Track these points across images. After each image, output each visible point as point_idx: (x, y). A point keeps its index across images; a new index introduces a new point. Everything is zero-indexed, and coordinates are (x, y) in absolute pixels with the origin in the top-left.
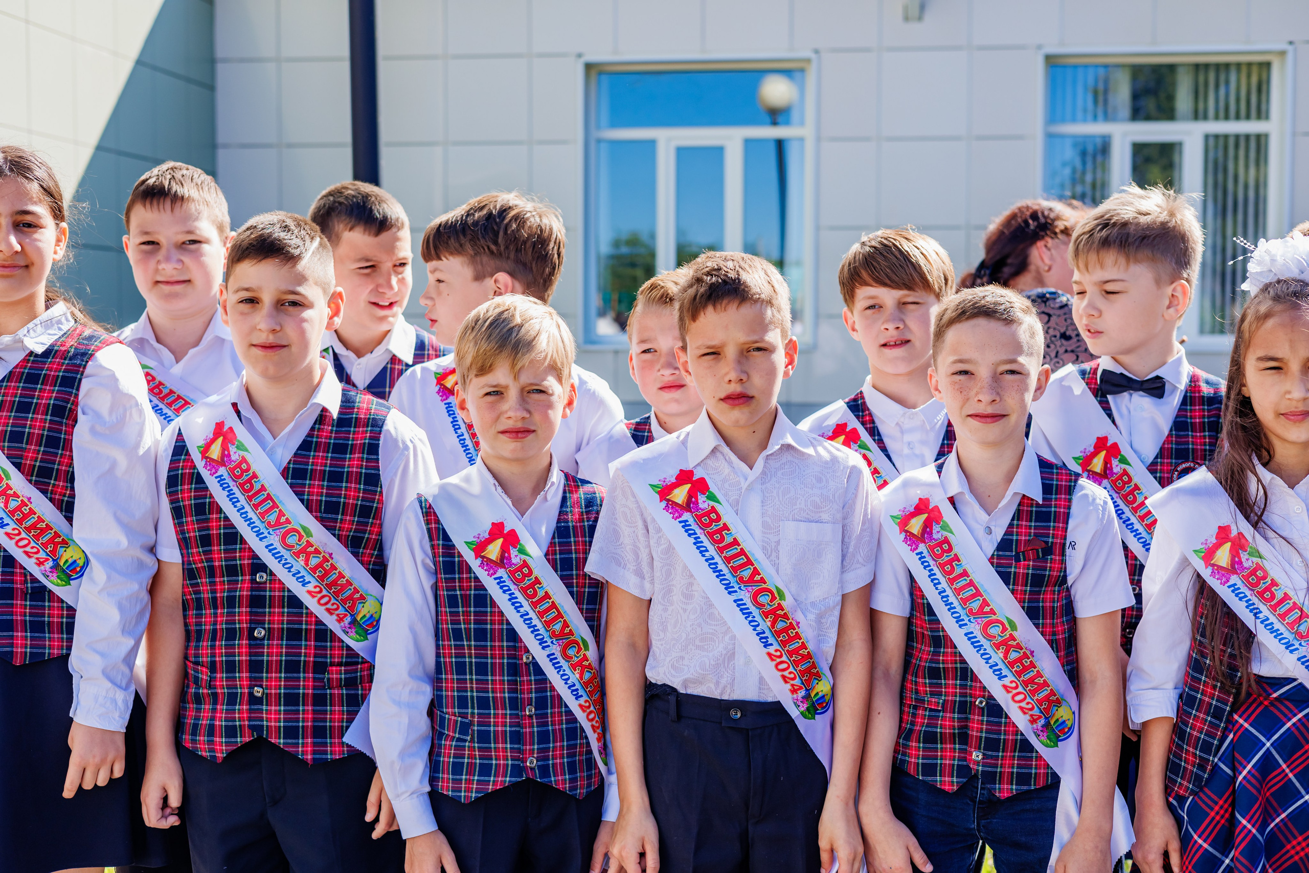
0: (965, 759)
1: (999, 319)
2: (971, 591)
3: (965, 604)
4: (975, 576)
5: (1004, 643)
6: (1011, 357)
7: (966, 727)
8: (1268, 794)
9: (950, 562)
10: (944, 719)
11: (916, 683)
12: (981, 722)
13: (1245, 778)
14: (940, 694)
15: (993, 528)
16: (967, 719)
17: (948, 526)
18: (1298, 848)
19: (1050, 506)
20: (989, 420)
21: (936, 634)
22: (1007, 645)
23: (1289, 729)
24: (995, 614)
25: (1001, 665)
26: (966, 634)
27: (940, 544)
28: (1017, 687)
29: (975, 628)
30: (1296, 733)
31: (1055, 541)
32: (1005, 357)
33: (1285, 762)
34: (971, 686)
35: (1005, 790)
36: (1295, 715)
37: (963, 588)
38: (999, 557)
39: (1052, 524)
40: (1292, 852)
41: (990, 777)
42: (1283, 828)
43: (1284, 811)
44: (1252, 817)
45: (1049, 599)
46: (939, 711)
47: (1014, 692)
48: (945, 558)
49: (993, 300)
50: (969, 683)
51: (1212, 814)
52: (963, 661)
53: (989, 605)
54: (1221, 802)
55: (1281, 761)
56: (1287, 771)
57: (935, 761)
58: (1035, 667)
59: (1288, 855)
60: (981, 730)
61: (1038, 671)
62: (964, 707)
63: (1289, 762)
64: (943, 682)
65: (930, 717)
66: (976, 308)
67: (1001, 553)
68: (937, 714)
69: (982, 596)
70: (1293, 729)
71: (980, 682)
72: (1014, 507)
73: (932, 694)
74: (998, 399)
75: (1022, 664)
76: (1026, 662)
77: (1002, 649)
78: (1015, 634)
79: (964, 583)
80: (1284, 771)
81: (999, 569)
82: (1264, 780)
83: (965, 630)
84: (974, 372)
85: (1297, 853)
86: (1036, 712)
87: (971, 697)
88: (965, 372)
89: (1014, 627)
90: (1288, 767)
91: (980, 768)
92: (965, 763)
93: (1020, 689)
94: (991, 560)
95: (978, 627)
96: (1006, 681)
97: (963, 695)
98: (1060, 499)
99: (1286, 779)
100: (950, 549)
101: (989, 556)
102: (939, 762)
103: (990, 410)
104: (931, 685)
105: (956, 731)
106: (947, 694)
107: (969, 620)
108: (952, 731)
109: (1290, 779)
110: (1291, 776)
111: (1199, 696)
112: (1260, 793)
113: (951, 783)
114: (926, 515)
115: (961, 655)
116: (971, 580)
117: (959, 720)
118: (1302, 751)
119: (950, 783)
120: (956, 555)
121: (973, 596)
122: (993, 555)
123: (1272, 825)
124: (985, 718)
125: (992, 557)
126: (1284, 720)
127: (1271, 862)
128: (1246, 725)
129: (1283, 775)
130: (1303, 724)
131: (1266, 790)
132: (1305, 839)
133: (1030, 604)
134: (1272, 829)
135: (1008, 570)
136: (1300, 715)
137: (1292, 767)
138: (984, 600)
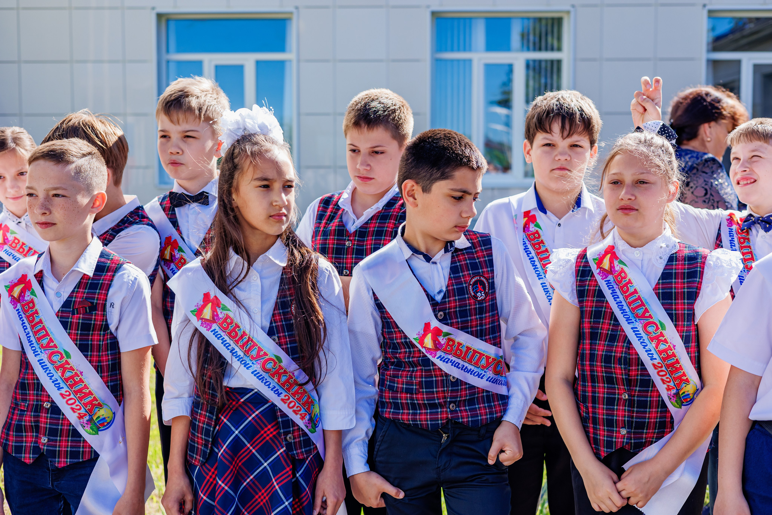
0: (37, 442)
2: (43, 333)
3: (39, 341)
4: (45, 324)
6: (56, 186)
7: (38, 421)
8: (240, 464)
9: (32, 315)
10: (26, 416)
12: (47, 418)
13: (222, 454)
14: (26, 400)
15: (62, 293)
16: (38, 416)
18: (262, 497)
19: (99, 280)
20: (44, 226)
22: (63, 367)
23: (250, 421)
24: (56, 347)
25: (59, 381)
26: (39, 361)
27: (28, 304)
28: (69, 395)
29: (44, 357)
30: (255, 423)
31: (99, 302)
32: (51, 186)
33: (249, 443)
34: (41, 394)
35: (62, 462)
36: (254, 412)
37: (38, 331)
38: (62, 312)
39: (98, 291)
40: (259, 500)
42: (252, 485)
43: (252, 474)
44: (225, 479)
45: (96, 339)
46: (25, 411)
47: (68, 398)
48: (30, 312)
51: (208, 477)
52: (37, 379)
53: (53, 342)
54: (211, 471)
55: (246, 442)
56: (251, 448)
57: (22, 444)
58: (83, 382)
59: (257, 503)
60: (46, 423)
61: (85, 385)
63: (251, 443)
64: (28, 392)
65: (20, 415)
67: (65, 309)
68: (23, 413)
69: (49, 336)
70: (253, 421)
71: (47, 392)
73: (22, 400)
74: (48, 212)
75: (74, 380)
76: (77, 379)
77: (61, 370)
78: (69, 360)
79: (39, 327)
80: (248, 448)
81: (62, 319)
83: (38, 358)
85: (262, 500)
87: (41, 401)
88: (32, 195)
89: (68, 355)
90: (251, 445)
91: (46, 448)
92: (37, 445)
94: (57, 314)
95: (46, 356)
96: (63, 391)
97: (37, 400)
98: (107, 276)
99: (251, 454)
100: (34, 306)
103: (43, 220)
104: (22, 394)
105: (33, 424)
106: (30, 400)
107: (41, 352)
109: (253, 453)
110: (254, 451)
111: (201, 401)
112: (231, 463)
113: (30, 458)
114: (23, 285)
116: (44, 326)
117: (34, 416)
118: (259, 435)
120: (37, 310)
121: (44, 336)
122: (59, 310)
123: (245, 484)
124: (49, 415)
125: (58, 312)
126: (247, 416)
127: (246, 508)
128: (225, 420)
129: (248, 451)
130: (259, 418)
131: (238, 461)
132: (266, 491)
133: (81, 342)
134: (245, 486)
135: (67, 320)
136: (257, 412)
137: (254, 445)
138: (51, 338)
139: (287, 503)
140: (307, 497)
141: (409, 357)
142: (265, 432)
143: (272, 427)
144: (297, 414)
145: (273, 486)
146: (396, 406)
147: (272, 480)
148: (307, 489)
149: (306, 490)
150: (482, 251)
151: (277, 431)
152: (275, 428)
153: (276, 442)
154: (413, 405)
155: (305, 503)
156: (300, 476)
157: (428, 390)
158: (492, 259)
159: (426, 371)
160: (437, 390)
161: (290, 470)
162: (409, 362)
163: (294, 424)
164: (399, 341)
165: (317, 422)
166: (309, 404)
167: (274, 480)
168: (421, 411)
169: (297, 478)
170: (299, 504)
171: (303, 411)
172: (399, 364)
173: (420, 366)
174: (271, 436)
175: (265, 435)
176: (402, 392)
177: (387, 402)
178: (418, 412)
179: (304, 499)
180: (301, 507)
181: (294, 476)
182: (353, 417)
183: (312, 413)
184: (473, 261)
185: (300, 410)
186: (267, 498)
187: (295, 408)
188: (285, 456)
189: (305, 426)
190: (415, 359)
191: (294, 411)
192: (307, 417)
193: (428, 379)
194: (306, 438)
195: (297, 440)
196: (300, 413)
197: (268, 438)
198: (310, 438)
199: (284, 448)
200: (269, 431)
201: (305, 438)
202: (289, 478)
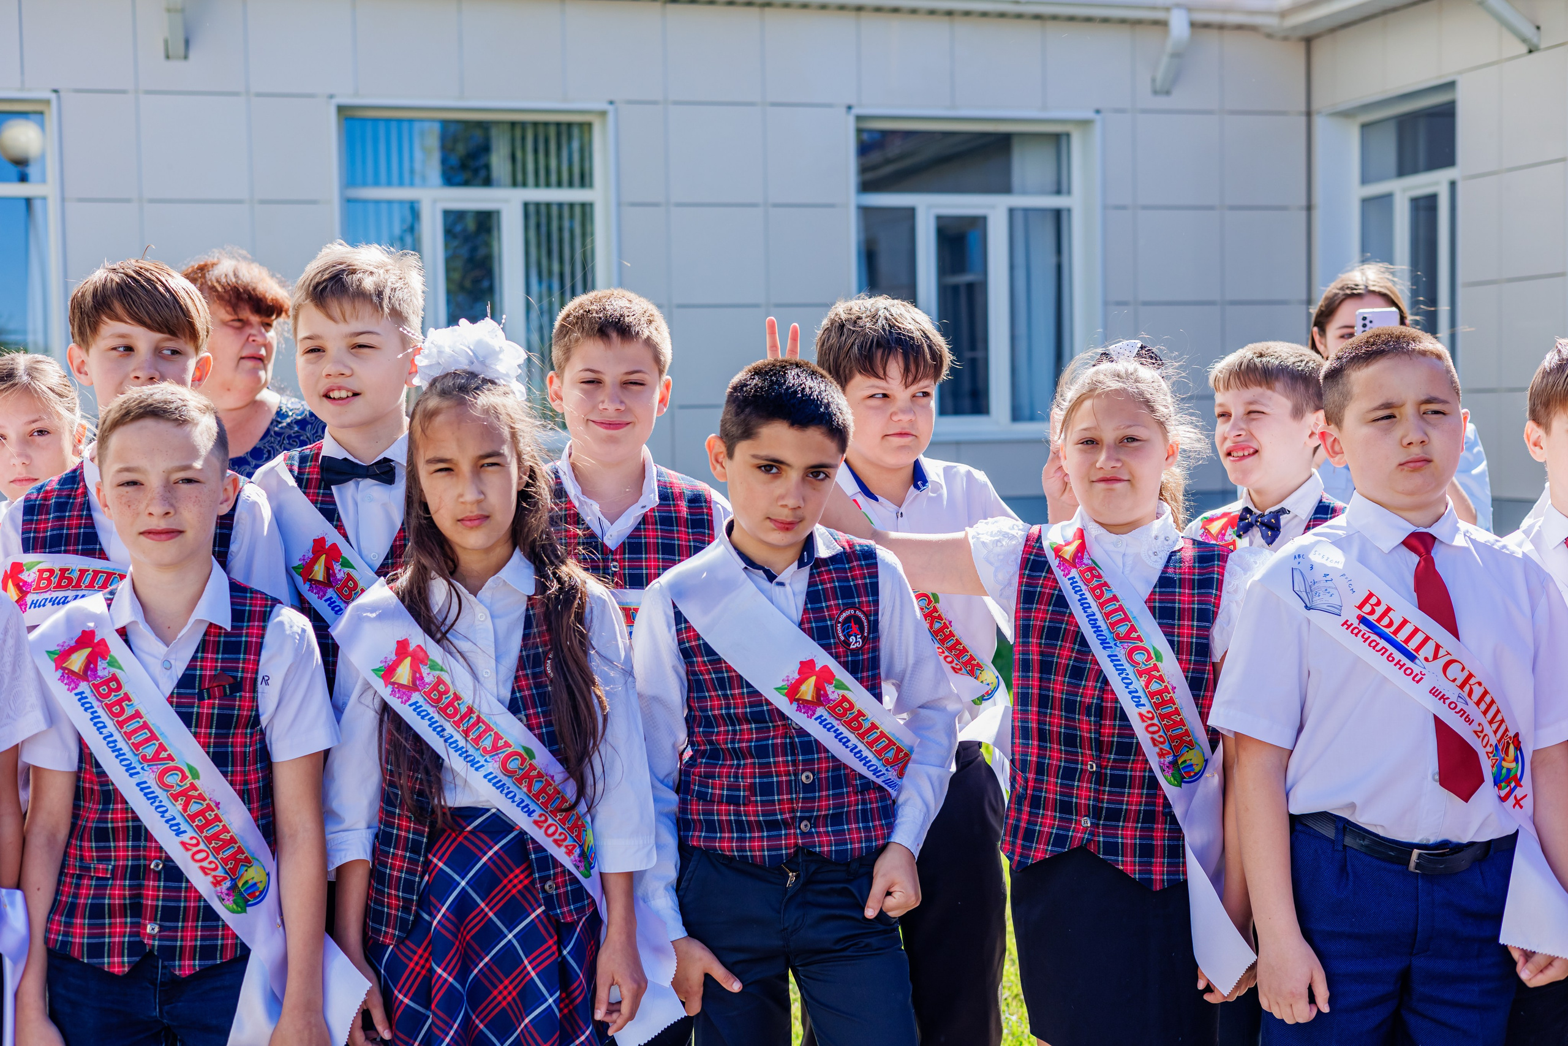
0: (138, 934)
1: (168, 419)
2: (144, 735)
3: (137, 750)
4: (148, 717)
5: (183, 793)
6: (184, 463)
7: (139, 896)
8: (468, 938)
9: (119, 702)
10: (113, 887)
11: (81, 848)
12: (157, 889)
13: (439, 922)
14: (109, 859)
15: (173, 662)
16: (140, 887)
17: (116, 661)
18: (505, 993)
19: (241, 635)
20: (163, 537)
21: (105, 788)
22: (186, 795)
23: (485, 864)
24: (173, 760)
25: (179, 819)
26: (138, 785)
27: (106, 682)
28: (198, 844)
29: (149, 777)
30: (493, 867)
31: (245, 675)
32: (177, 464)
33: (483, 900)
34: (145, 847)
35: (186, 967)
36: (491, 848)
37: (135, 731)
38: (179, 695)
39: (242, 656)
40: (500, 998)
41: (168, 953)
42: (488, 973)
43: (487, 955)
44: (448, 965)
45: (239, 742)
46: (108, 879)
47: (195, 849)
48: (113, 698)
49: (163, 398)
50: (143, 843)
51: (412, 965)
52: (136, 818)
53: (166, 750)
54: (420, 952)
55: (478, 900)
56: (487, 909)
57: (102, 940)
58: (221, 821)
59: (496, 1002)
60: (157, 898)
61: (224, 826)
62: (138, 873)
63: (487, 900)
64: (112, 844)
65: (97, 887)
66: (141, 407)
67: (182, 691)
68: (104, 882)
69: (157, 739)
70: (490, 863)
71: (156, 841)
72: (198, 637)
73: (100, 859)
74: (172, 511)
75: (205, 818)
76: (210, 815)
77: (181, 801)
78: (196, 783)
79: (136, 725)
80: (482, 910)
81: (179, 710)
82: (462, 924)
83: (136, 779)
84: (143, 482)
85: (505, 998)
86: (220, 872)
87: (145, 859)
88: (134, 483)
89: (196, 775)
90: (487, 905)
91: (156, 943)
92: (137, 939)
93: (202, 846)
94: (169, 700)
95: (152, 776)
96: (185, 838)
97: (136, 858)
98: (253, 627)
99: (486, 919)
100: (119, 687)
101: (168, 695)
102: (107, 940)
103: (163, 525)
104: (98, 849)
105: (128, 902)
106: (117, 858)
107: (143, 768)
108: (122, 902)
109: (490, 919)
110: (491, 914)
111: (395, 832)
112: (456, 937)
113: (122, 964)
114: (89, 650)
115: (133, 812)
116: (145, 722)
117: (131, 887)
118: (500, 886)
119: (119, 964)
120: (126, 694)
121: (147, 740)
122: (172, 693)
123: (477, 970)
124: (162, 884)
125: (172, 695)
126: (480, 854)
127: (477, 1012)
128: (440, 864)
129: (482, 915)
130: (500, 857)
131: (465, 933)
132: (511, 983)
133: (217, 749)
134: (476, 975)
135: (190, 710)
136: (496, 848)
137: (491, 905)
138: (161, 744)
139: (551, 1000)
140: (581, 988)
141: (733, 741)
142: (510, 881)
143: (522, 872)
144: (560, 846)
145: (525, 972)
146: (711, 826)
147: (523, 962)
148: (581, 976)
149: (579, 976)
150: (861, 567)
151: (529, 879)
152: (526, 873)
153: (529, 896)
154: (739, 823)
155: (579, 1000)
156: (569, 953)
157: (764, 798)
158: (877, 582)
159: (761, 766)
160: (780, 797)
161: (555, 943)
162: (734, 749)
163: (556, 863)
164: (716, 712)
165: (593, 859)
166: (577, 829)
167: (526, 962)
168: (752, 835)
169: (564, 957)
170: (567, 1001)
171: (569, 842)
172: (714, 755)
173: (752, 757)
174: (520, 887)
175: (510, 886)
176: (720, 803)
177: (693, 820)
178: (748, 835)
179: (577, 992)
180: (571, 1007)
181: (560, 952)
182: (651, 849)
183: (584, 843)
184: (846, 584)
185: (565, 840)
186: (514, 994)
187: (556, 836)
188: (545, 920)
189: (575, 865)
190: (744, 744)
191: (556, 841)
192: (577, 851)
193: (765, 780)
194: (577, 886)
195: (562, 890)
196: (565, 843)
197: (514, 891)
198: (582, 886)
199: (543, 908)
200: (517, 879)
201: (574, 887)
202: (554, 958)
